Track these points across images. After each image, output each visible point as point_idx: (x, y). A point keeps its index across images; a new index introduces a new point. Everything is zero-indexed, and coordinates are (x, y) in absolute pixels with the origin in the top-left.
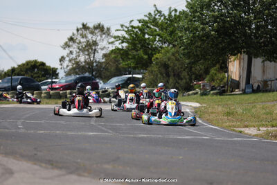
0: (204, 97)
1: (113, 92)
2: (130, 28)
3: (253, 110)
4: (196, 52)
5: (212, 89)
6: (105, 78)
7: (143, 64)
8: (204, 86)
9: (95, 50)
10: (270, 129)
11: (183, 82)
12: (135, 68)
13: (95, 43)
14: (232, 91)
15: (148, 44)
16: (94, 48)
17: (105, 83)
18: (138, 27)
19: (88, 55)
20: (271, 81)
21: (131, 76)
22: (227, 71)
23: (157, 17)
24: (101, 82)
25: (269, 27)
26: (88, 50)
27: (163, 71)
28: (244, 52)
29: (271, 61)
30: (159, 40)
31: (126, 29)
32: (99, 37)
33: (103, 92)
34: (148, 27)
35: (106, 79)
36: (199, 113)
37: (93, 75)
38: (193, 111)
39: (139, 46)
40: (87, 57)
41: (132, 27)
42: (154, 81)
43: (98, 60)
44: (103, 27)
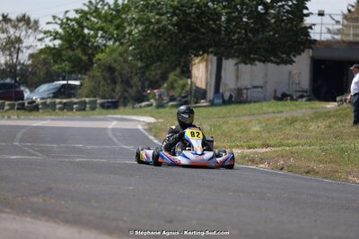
0: (161, 110)
1: (42, 104)
2: (65, 20)
3: (225, 127)
4: (150, 51)
5: (171, 100)
6: (32, 84)
7: (81, 68)
8: (160, 95)
9: (19, 49)
10: (247, 151)
11: (133, 91)
12: (70, 73)
13: (19, 40)
14: (196, 103)
15: (88, 41)
16: (17, 46)
17: (32, 91)
18: (75, 20)
19: (10, 55)
20: (247, 89)
21: (65, 82)
22: (190, 77)
23: (99, 6)
24: (27, 90)
25: (244, 20)
26: (9, 49)
27: (108, 75)
28: (212, 52)
29: (246, 64)
30: (102, 37)
31: (59, 22)
32: (24, 33)
33: (29, 103)
34: (88, 19)
35: (33, 86)
36: (154, 130)
37: (16, 81)
38: (146, 127)
39: (76, 43)
40: (8, 58)
41: (68, 19)
42: (96, 89)
43: (22, 62)
44: (29, 18)
